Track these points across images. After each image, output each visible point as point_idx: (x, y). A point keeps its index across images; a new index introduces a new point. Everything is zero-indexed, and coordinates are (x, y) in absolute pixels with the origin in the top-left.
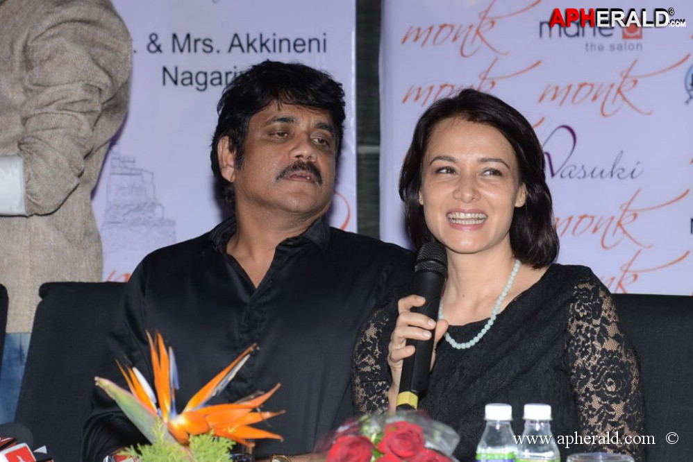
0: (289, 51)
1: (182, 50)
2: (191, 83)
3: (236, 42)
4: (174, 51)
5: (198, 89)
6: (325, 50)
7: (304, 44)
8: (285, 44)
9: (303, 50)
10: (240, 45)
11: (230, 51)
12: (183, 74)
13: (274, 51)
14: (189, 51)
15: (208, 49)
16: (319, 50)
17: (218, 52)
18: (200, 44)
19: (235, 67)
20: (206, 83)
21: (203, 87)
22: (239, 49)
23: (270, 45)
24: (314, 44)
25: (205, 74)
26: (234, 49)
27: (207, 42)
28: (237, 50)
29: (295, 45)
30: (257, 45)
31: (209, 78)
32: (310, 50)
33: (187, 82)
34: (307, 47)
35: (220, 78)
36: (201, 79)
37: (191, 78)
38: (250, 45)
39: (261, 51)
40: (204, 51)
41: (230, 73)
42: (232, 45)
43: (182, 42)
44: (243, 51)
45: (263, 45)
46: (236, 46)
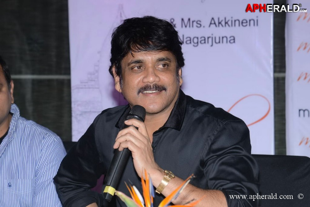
0: (239, 25)
1: (186, 27)
2: (190, 43)
3: (213, 22)
4: (182, 26)
5: (194, 46)
6: (257, 25)
7: (247, 22)
8: (237, 22)
9: (246, 25)
10: (215, 23)
11: (210, 26)
12: (187, 38)
13: (232, 25)
14: (190, 26)
15: (199, 26)
16: (254, 25)
17: (204, 27)
18: (195, 24)
19: (212, 35)
20: (198, 43)
21: (196, 45)
22: (214, 25)
23: (230, 23)
24: (252, 22)
25: (198, 38)
26: (212, 26)
27: (199, 22)
28: (213, 26)
29: (242, 23)
30: (223, 23)
31: (200, 40)
32: (250, 25)
33: (188, 42)
34: (248, 23)
35: (205, 40)
36: (196, 40)
37: (190, 40)
38: (219, 23)
39: (225, 26)
40: (197, 26)
41: (210, 37)
42: (211, 23)
43: (186, 23)
44: (216, 26)
45: (226, 23)
46: (213, 24)
